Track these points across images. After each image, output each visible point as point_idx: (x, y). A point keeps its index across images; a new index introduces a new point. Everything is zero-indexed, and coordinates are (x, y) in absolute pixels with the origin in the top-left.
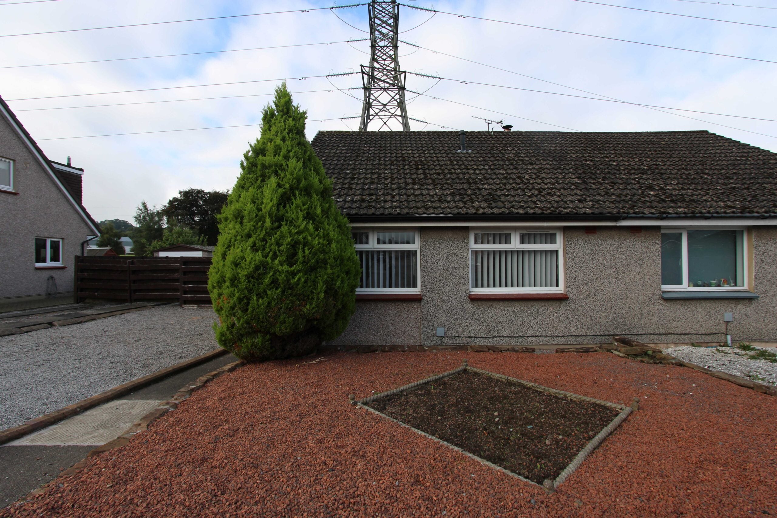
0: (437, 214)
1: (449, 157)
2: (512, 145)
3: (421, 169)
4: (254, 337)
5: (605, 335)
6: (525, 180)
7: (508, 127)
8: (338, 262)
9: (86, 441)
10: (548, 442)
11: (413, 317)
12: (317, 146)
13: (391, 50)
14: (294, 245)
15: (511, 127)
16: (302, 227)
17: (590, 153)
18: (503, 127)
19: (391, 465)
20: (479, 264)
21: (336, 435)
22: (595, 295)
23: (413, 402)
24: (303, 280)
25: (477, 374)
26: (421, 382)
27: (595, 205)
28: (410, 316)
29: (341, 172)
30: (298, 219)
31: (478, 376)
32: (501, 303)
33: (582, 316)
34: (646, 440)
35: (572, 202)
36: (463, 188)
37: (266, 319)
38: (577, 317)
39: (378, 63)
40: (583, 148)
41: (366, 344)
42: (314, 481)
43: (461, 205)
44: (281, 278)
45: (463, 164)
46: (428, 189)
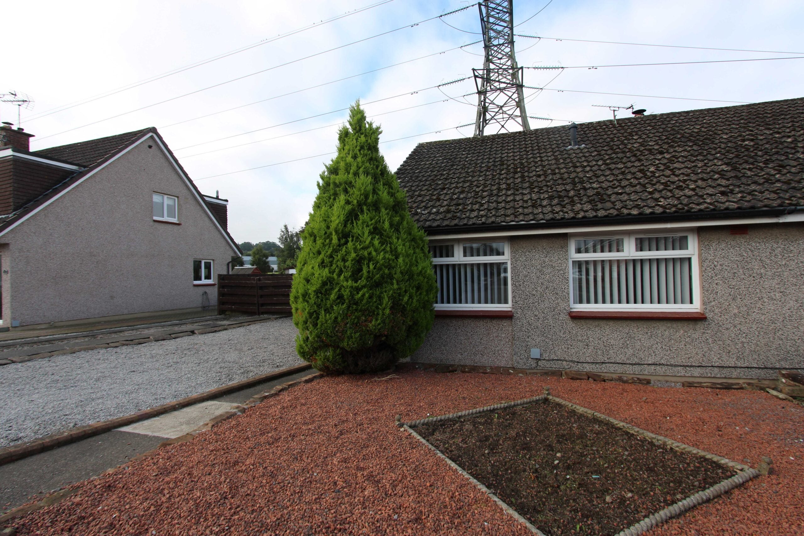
0: (526, 221)
1: (555, 156)
2: (640, 133)
3: (519, 172)
4: (326, 351)
5: (766, 368)
6: (648, 174)
7: (641, 112)
8: (407, 277)
9: (168, 433)
10: (608, 499)
11: (503, 336)
12: (414, 159)
13: (506, 47)
14: (359, 261)
15: (644, 111)
16: (367, 242)
17: (752, 131)
18: (633, 113)
19: (402, 496)
20: (584, 277)
21: (364, 455)
22: (748, 315)
23: (467, 430)
24: (367, 295)
25: (559, 405)
26: (485, 408)
27: (745, 197)
28: (500, 335)
29: (432, 184)
30: (364, 235)
31: (560, 408)
32: (611, 323)
33: (728, 342)
34: (762, 518)
35: (711, 195)
36: (565, 190)
37: (334, 334)
38: (721, 343)
39: (493, 63)
40: (743, 125)
41: (452, 363)
42: (315, 500)
43: (557, 209)
44: (346, 293)
45: (571, 162)
46: (523, 194)
